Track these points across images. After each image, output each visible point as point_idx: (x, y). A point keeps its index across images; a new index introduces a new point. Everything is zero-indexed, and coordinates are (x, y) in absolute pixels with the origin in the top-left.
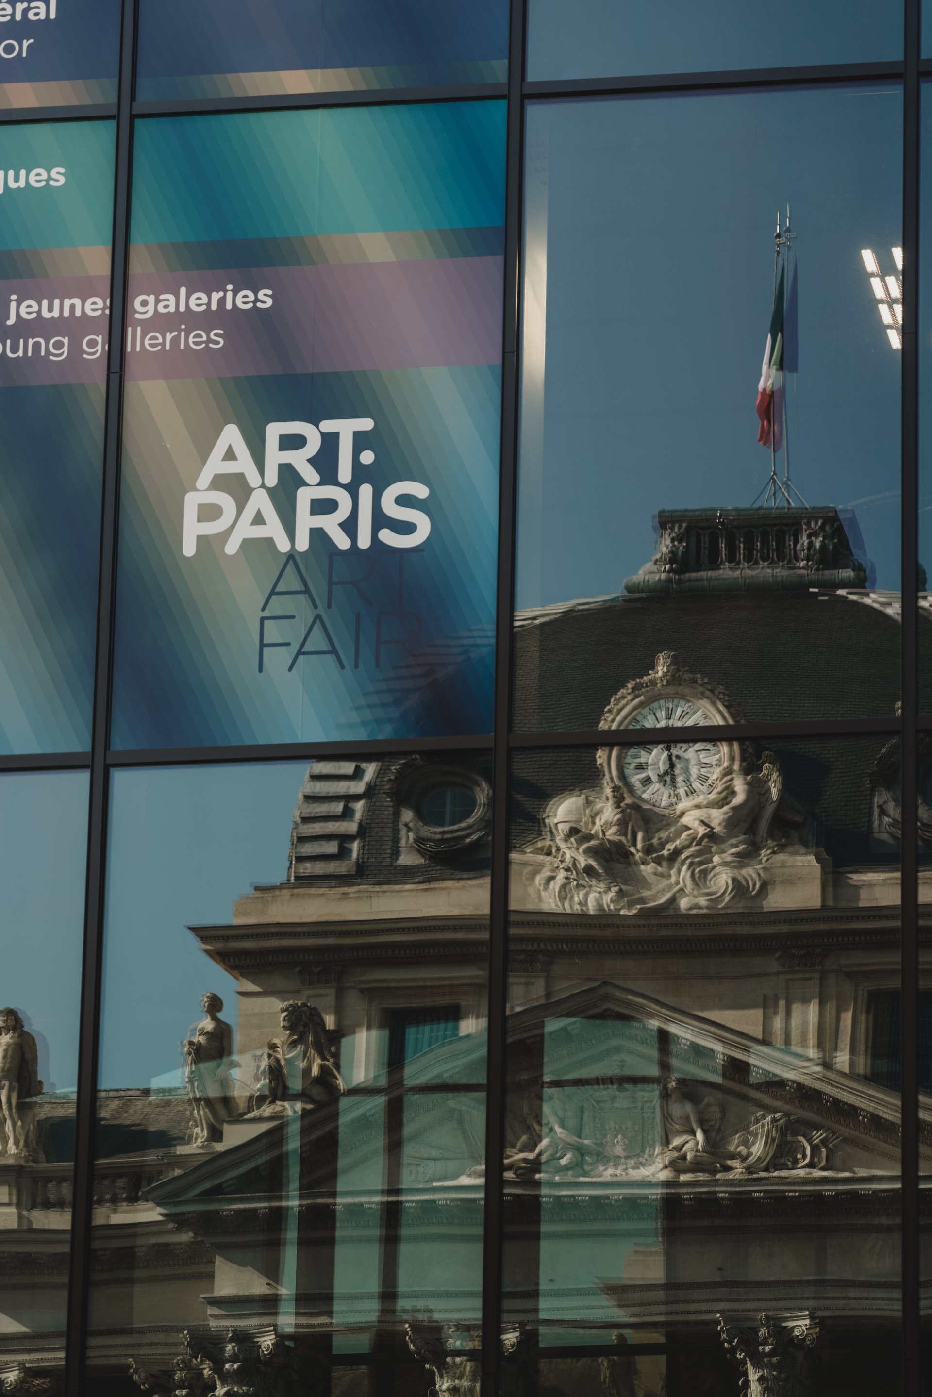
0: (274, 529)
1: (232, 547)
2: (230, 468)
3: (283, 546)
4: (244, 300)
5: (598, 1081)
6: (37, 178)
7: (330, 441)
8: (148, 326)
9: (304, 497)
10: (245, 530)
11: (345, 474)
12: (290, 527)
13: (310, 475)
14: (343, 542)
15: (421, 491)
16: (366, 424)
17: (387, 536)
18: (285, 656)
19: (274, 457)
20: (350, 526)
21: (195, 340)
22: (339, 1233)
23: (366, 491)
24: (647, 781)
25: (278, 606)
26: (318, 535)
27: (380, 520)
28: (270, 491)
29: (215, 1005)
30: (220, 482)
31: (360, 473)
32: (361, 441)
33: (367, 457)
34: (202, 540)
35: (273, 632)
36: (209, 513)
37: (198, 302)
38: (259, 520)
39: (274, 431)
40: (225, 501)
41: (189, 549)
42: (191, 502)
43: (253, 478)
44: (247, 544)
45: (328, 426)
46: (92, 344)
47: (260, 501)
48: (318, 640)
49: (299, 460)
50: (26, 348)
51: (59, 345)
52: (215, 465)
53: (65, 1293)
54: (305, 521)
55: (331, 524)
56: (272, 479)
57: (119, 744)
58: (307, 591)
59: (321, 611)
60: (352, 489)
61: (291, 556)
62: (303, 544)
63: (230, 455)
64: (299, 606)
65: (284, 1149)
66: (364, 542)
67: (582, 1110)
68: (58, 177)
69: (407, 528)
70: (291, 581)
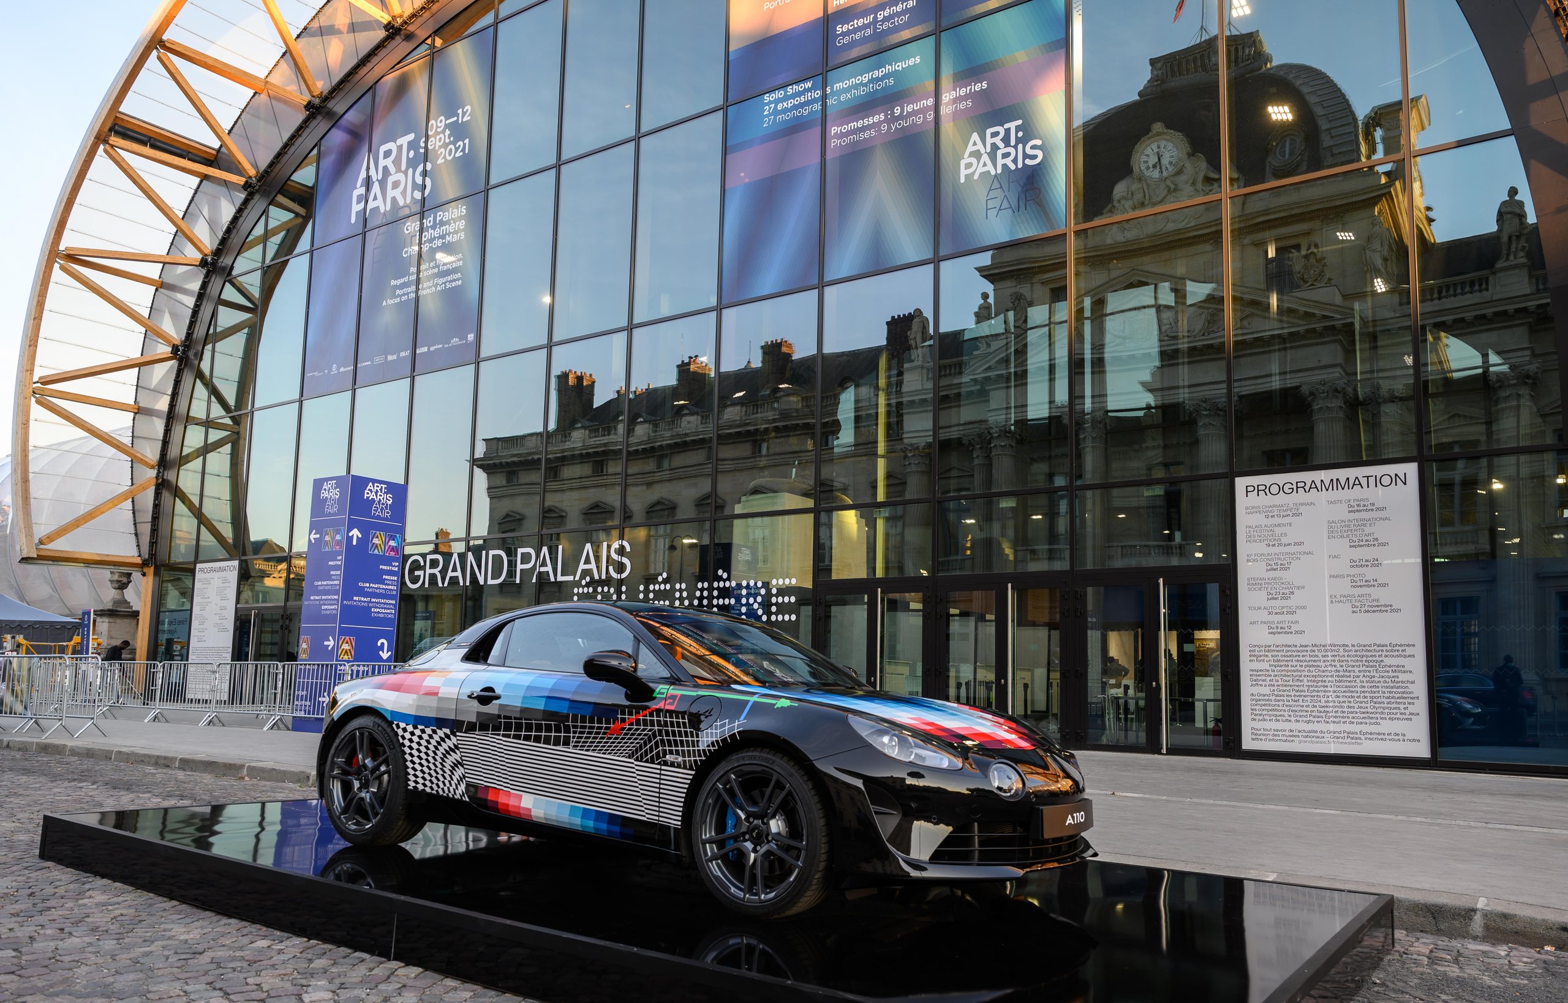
0: (990, 167)
1: (976, 177)
2: (975, 148)
3: (993, 173)
4: (978, 87)
6: (912, 61)
7: (1008, 131)
8: (947, 105)
9: (999, 153)
10: (981, 169)
11: (1013, 143)
12: (995, 167)
13: (1001, 145)
14: (1013, 167)
15: (1038, 142)
16: (1020, 122)
17: (1028, 162)
18: (995, 211)
19: (989, 141)
20: (1015, 161)
21: (962, 107)
22: (1029, 380)
23: (1020, 146)
25: (992, 194)
26: (1005, 166)
27: (1026, 156)
28: (988, 154)
30: (972, 154)
31: (1018, 140)
32: (1018, 129)
33: (1020, 134)
34: (967, 176)
35: (991, 204)
36: (968, 166)
37: (963, 91)
38: (985, 165)
39: (989, 131)
40: (974, 160)
41: (962, 180)
42: (963, 163)
43: (983, 151)
44: (981, 174)
45: (1007, 126)
46: (929, 116)
47: (985, 158)
48: (1005, 205)
49: (997, 140)
50: (910, 121)
51: (920, 118)
52: (971, 148)
54: (1000, 162)
55: (1008, 161)
56: (989, 149)
57: (943, 253)
58: (1001, 187)
59: (1006, 193)
60: (1016, 147)
61: (996, 176)
62: (999, 171)
63: (975, 144)
64: (998, 193)
66: (1020, 165)
68: (918, 60)
69: (1034, 157)
70: (996, 185)
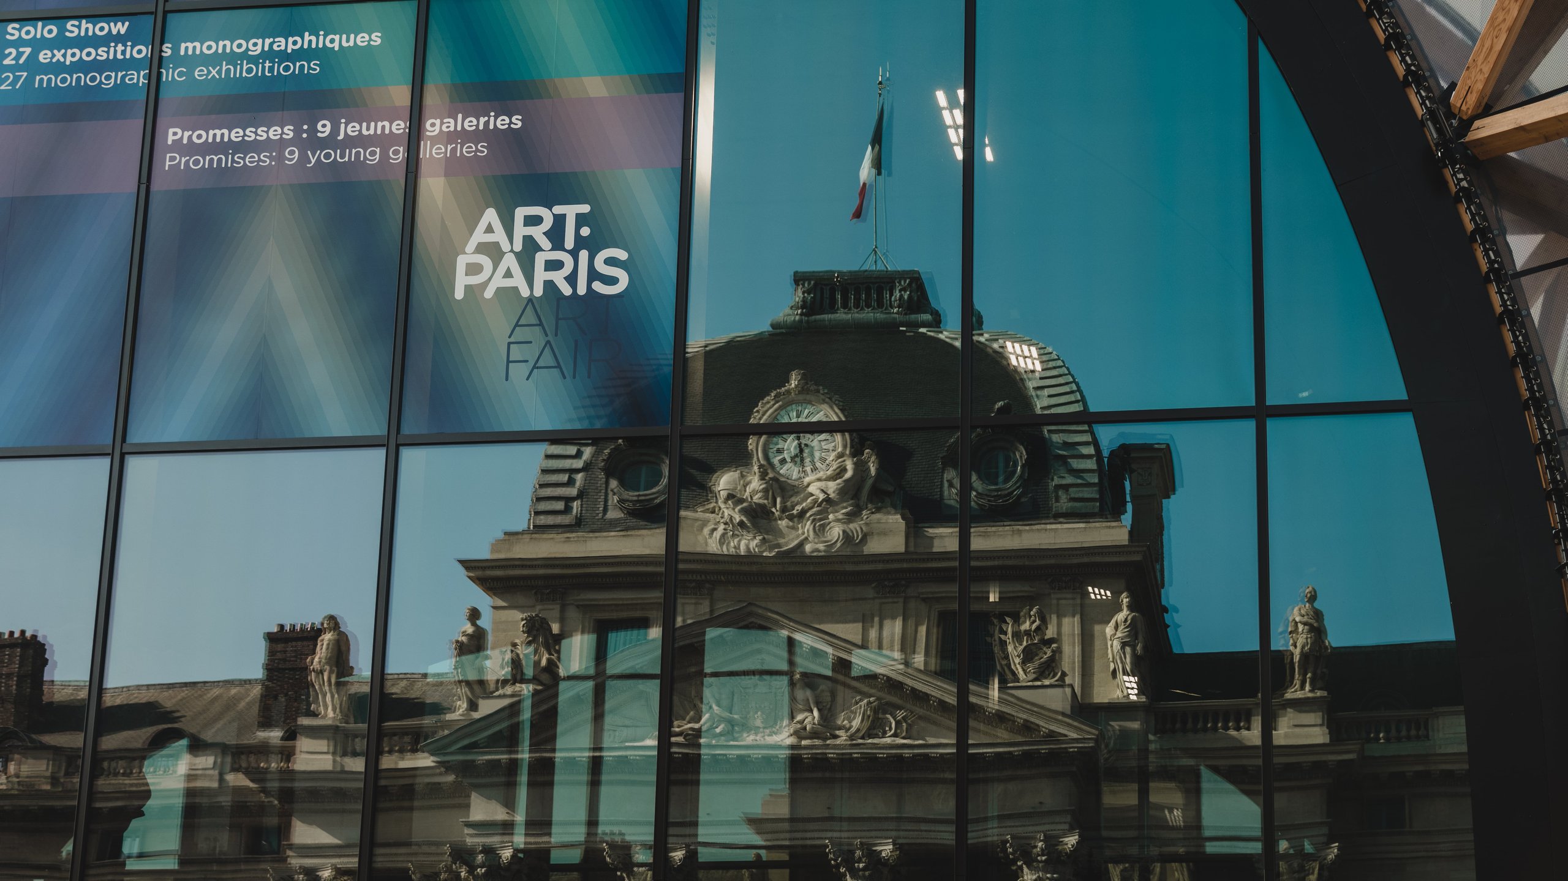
0: (518, 280)
1: (489, 293)
2: (490, 238)
3: (525, 292)
4: (502, 122)
5: (745, 673)
6: (362, 39)
7: (560, 220)
8: (434, 140)
9: (540, 259)
10: (499, 282)
11: (569, 243)
12: (530, 280)
13: (545, 243)
14: (567, 290)
15: (622, 255)
16: (585, 208)
17: (597, 286)
18: (524, 369)
19: (520, 230)
20: (572, 279)
21: (467, 150)
22: (557, 778)
23: (584, 255)
24: (783, 461)
25: (520, 334)
26: (549, 285)
27: (593, 275)
28: (517, 254)
29: (474, 615)
30: (482, 248)
31: (581, 243)
32: (581, 220)
33: (585, 231)
34: (468, 288)
35: (516, 353)
36: (473, 269)
37: (470, 124)
38: (508, 274)
39: (521, 213)
40: (485, 261)
41: (459, 294)
42: (462, 262)
43: (505, 246)
44: (499, 291)
45: (558, 209)
46: (396, 152)
47: (510, 261)
48: (547, 359)
49: (538, 233)
50: (351, 155)
51: (373, 153)
52: (479, 236)
53: (359, 817)
54: (541, 275)
55: (558, 278)
56: (518, 246)
57: (407, 429)
58: (541, 324)
59: (550, 338)
60: (574, 253)
61: (531, 300)
62: (538, 291)
63: (489, 229)
64: (536, 335)
65: (521, 718)
66: (582, 290)
67: (733, 694)
68: (376, 39)
69: (612, 281)
70: (530, 317)
